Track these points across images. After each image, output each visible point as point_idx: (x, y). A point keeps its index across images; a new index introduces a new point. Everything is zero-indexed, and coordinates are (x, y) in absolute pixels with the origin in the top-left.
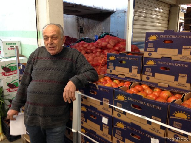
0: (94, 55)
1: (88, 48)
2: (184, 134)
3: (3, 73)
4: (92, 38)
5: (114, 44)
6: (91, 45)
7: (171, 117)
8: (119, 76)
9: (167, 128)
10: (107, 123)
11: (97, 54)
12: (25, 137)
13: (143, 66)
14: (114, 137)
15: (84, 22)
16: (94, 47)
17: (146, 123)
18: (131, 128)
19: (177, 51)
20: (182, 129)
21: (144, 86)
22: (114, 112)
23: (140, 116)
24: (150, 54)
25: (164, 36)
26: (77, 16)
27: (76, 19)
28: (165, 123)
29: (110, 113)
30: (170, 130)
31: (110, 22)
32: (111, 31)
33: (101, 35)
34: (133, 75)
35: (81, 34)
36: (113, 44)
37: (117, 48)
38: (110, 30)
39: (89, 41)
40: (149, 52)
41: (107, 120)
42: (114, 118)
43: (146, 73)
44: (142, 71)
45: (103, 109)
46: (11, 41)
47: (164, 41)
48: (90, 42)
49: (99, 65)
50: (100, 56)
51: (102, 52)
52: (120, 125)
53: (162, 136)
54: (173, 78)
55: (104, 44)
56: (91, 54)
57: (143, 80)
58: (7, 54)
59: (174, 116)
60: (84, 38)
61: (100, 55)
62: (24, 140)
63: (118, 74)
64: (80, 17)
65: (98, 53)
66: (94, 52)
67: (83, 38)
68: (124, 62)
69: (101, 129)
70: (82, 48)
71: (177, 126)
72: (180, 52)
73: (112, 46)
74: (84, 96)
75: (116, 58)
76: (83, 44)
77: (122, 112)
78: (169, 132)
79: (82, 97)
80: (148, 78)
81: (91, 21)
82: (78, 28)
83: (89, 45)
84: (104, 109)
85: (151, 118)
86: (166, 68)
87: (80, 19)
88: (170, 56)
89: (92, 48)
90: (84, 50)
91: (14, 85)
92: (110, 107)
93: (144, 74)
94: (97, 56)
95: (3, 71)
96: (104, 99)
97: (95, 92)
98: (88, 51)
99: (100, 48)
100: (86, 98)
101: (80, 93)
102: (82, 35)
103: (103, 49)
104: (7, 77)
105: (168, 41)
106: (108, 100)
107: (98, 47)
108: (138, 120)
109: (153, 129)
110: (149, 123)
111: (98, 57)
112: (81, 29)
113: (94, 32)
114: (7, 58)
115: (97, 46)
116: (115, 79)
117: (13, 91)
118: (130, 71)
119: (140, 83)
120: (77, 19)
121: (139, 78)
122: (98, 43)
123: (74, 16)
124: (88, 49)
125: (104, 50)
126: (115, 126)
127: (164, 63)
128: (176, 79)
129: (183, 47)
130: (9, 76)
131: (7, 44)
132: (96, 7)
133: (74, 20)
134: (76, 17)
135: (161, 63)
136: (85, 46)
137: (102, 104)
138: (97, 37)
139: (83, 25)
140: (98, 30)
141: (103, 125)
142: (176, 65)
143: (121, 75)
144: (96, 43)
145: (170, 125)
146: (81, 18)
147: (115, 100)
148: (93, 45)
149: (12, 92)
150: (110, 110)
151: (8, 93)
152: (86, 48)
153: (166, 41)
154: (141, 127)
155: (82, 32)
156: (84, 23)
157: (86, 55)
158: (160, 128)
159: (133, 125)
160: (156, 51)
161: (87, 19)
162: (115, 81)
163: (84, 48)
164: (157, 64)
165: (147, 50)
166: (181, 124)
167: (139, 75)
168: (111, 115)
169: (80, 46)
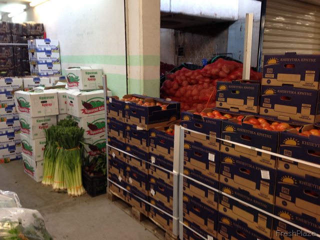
0: (199, 87)
1: (192, 77)
2: (294, 162)
3: (83, 110)
4: (197, 64)
5: (229, 71)
6: (196, 74)
7: (281, 145)
8: (231, 110)
9: (278, 157)
10: (213, 160)
11: (204, 86)
12: (111, 191)
13: (260, 96)
14: (221, 175)
15: (186, 38)
16: (201, 76)
17: (256, 154)
18: (240, 162)
19: (299, 76)
20: (293, 157)
21: (260, 120)
22: (222, 146)
23: (250, 147)
24: (269, 82)
25: (285, 60)
26: (175, 29)
27: (173, 33)
28: (276, 153)
29: (217, 149)
30: (280, 159)
31: (227, 38)
32: (228, 52)
33: (213, 58)
34: (248, 108)
35: (181, 58)
36: (227, 72)
37: (233, 77)
38: (227, 50)
39: (193, 67)
40: (267, 79)
41: (214, 156)
42: (222, 153)
43: (264, 105)
44: (259, 103)
45: (209, 144)
46: (90, 69)
47: (285, 66)
48: (194, 70)
49: (207, 101)
50: (208, 88)
51: (211, 82)
52: (228, 161)
53: (273, 167)
54: (295, 109)
55: (214, 71)
56: (195, 85)
57: (260, 114)
58: (86, 86)
59: (284, 144)
60: (185, 64)
61: (209, 86)
62: (110, 193)
63: (229, 107)
64: (179, 31)
65: (205, 84)
66: (200, 82)
67: (183, 64)
68: (237, 92)
69: (207, 168)
70: (183, 78)
71: (287, 154)
72: (303, 78)
73: (226, 74)
74: (186, 131)
75: (228, 87)
76: (185, 72)
77: (231, 145)
78: (280, 162)
79: (185, 132)
80: (266, 111)
81: (197, 37)
82: (176, 49)
83: (193, 74)
84: (211, 144)
85: (261, 148)
86: (288, 98)
87: (179, 34)
88: (291, 83)
89: (197, 78)
90: (187, 80)
91: (96, 126)
92: (217, 141)
93: (262, 106)
94: (204, 88)
95: (83, 108)
96: (210, 132)
97: (201, 126)
98: (192, 81)
99: (208, 77)
100: (189, 133)
101: (183, 128)
102: (183, 59)
103: (213, 77)
104: (87, 115)
105: (290, 66)
106: (216, 134)
107: (207, 75)
108: (248, 153)
109: (264, 161)
110: (259, 154)
111: (206, 89)
112: (180, 50)
113: (201, 54)
114: (87, 91)
115: (204, 75)
116: (225, 114)
117: (95, 134)
118: (245, 103)
119: (257, 116)
120: (175, 35)
121: (255, 111)
122: (206, 70)
123: (171, 30)
124: (191, 79)
125: (215, 79)
126: (222, 162)
127: (285, 92)
128: (299, 111)
129: (307, 72)
130: (89, 115)
131: (86, 73)
132: (206, 15)
133: (171, 35)
134: (173, 30)
135: (282, 91)
136: (187, 74)
137: (208, 138)
138: (205, 61)
139: (184, 43)
140: (207, 50)
141: (210, 162)
142: (298, 93)
143: (233, 109)
144: (203, 70)
145: (280, 154)
146: (181, 33)
147: (223, 132)
148: (199, 73)
149: (93, 136)
150: (218, 144)
151: (89, 136)
152: (189, 77)
153: (288, 66)
154: (250, 160)
155: (182, 55)
156: (186, 41)
157: (189, 86)
158: (270, 158)
159: (242, 159)
160: (276, 77)
161: (190, 34)
162: (226, 116)
163: (187, 77)
164: (277, 93)
165: (266, 77)
166: (291, 152)
167: (255, 108)
168: (218, 150)
169: (181, 74)
